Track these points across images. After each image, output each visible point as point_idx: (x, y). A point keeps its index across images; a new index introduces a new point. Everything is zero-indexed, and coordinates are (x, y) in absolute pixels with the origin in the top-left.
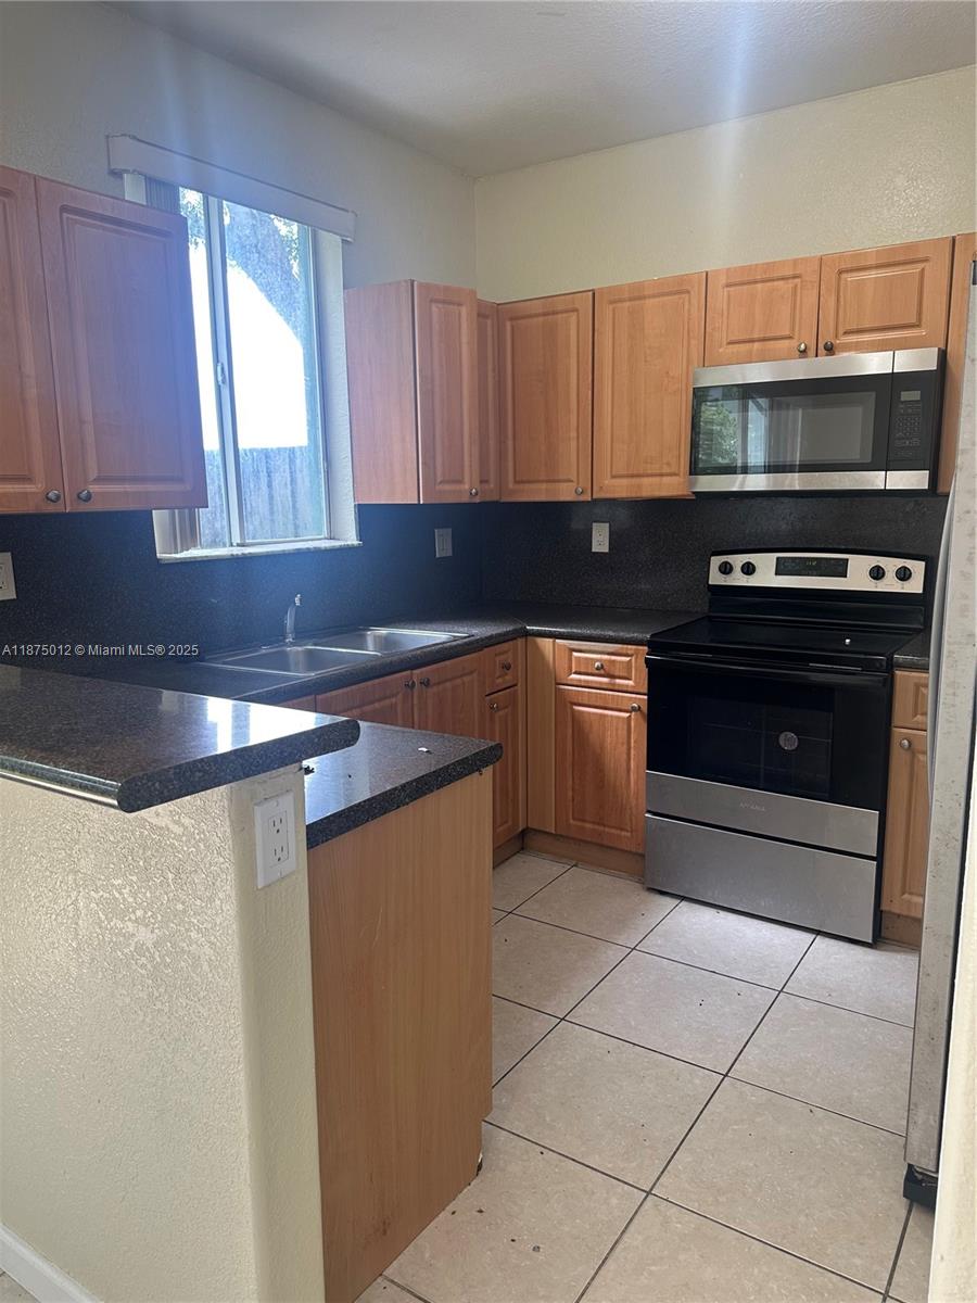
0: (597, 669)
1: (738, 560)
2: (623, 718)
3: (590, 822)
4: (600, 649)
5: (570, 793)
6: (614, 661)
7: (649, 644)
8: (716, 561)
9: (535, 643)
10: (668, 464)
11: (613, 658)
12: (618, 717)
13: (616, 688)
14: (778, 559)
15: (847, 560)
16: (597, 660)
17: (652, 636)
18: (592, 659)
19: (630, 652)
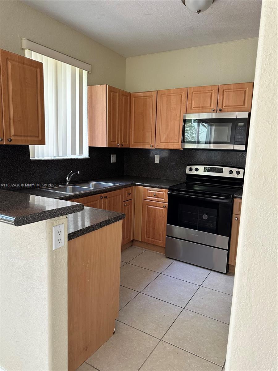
0: (154, 195)
1: (194, 167)
2: (161, 209)
3: (151, 238)
4: (155, 190)
5: (146, 230)
6: (159, 193)
7: (169, 189)
8: (188, 167)
9: (138, 188)
10: (176, 140)
11: (159, 192)
12: (160, 209)
13: (159, 201)
14: (205, 167)
15: (223, 168)
16: (155, 193)
17: (170, 187)
18: (153, 193)
19: (164, 191)
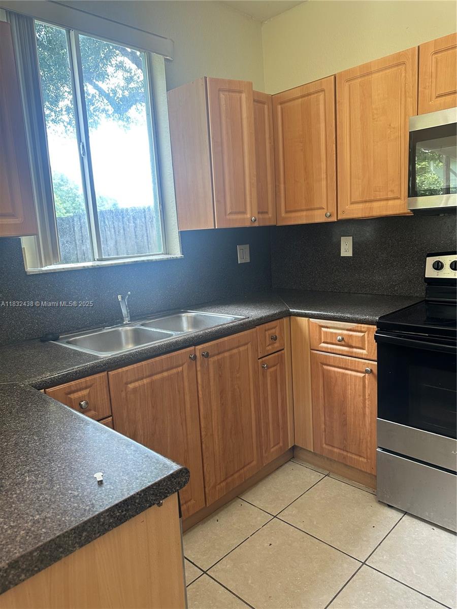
0: (339, 341)
1: (448, 259)
2: (360, 377)
3: (337, 448)
4: (341, 327)
5: (323, 426)
6: (351, 336)
7: (378, 324)
8: (430, 261)
9: (296, 321)
11: (351, 333)
12: (356, 377)
13: (354, 355)
16: (339, 334)
17: (379, 318)
18: (336, 334)
19: (363, 330)
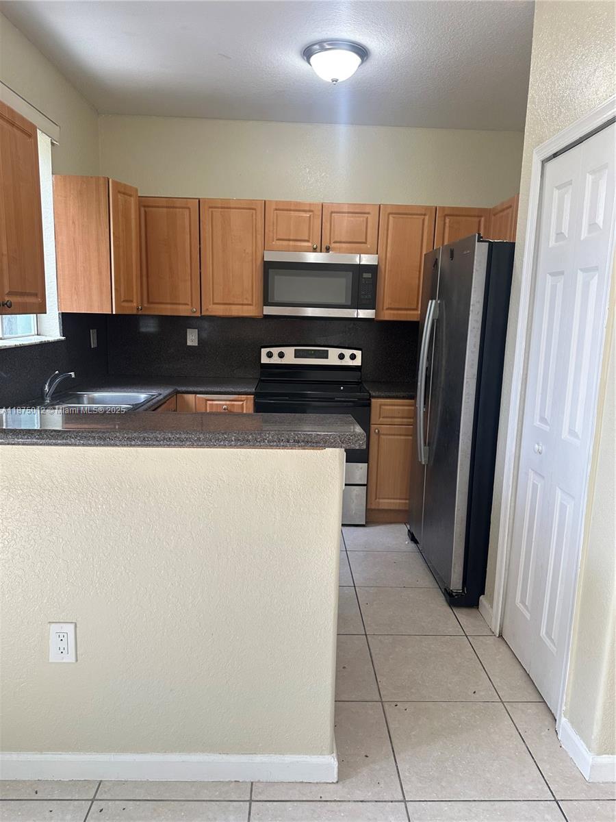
0: (224, 409)
1: (275, 351)
4: (225, 398)
6: (233, 405)
7: (254, 394)
8: (264, 351)
9: (183, 398)
10: (246, 299)
11: (233, 403)
14: (295, 350)
15: (327, 351)
16: (224, 405)
17: (256, 389)
18: (220, 404)
19: (243, 399)
